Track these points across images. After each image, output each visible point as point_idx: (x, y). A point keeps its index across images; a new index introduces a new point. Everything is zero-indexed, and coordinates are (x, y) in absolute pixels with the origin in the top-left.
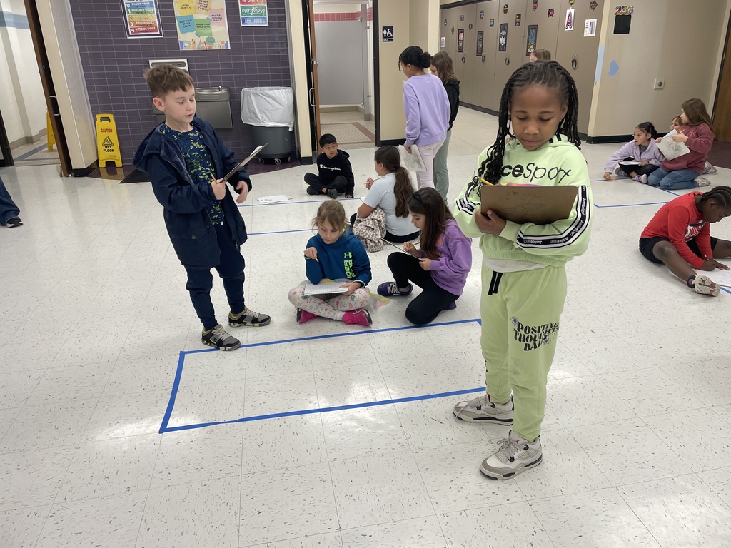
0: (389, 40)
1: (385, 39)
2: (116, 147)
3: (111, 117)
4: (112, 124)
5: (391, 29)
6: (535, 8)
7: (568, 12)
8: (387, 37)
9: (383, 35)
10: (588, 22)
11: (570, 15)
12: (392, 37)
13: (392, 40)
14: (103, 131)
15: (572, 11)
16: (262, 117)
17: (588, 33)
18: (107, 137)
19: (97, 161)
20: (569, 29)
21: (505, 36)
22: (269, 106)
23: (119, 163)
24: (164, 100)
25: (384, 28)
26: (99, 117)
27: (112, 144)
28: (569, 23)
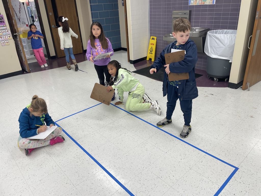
2: (154, 52)
3: (155, 38)
4: (154, 42)
14: (151, 44)
16: (211, 51)
18: (152, 47)
19: (147, 57)
22: (216, 44)
23: (153, 60)
24: (176, 34)
26: (152, 37)
27: (153, 51)
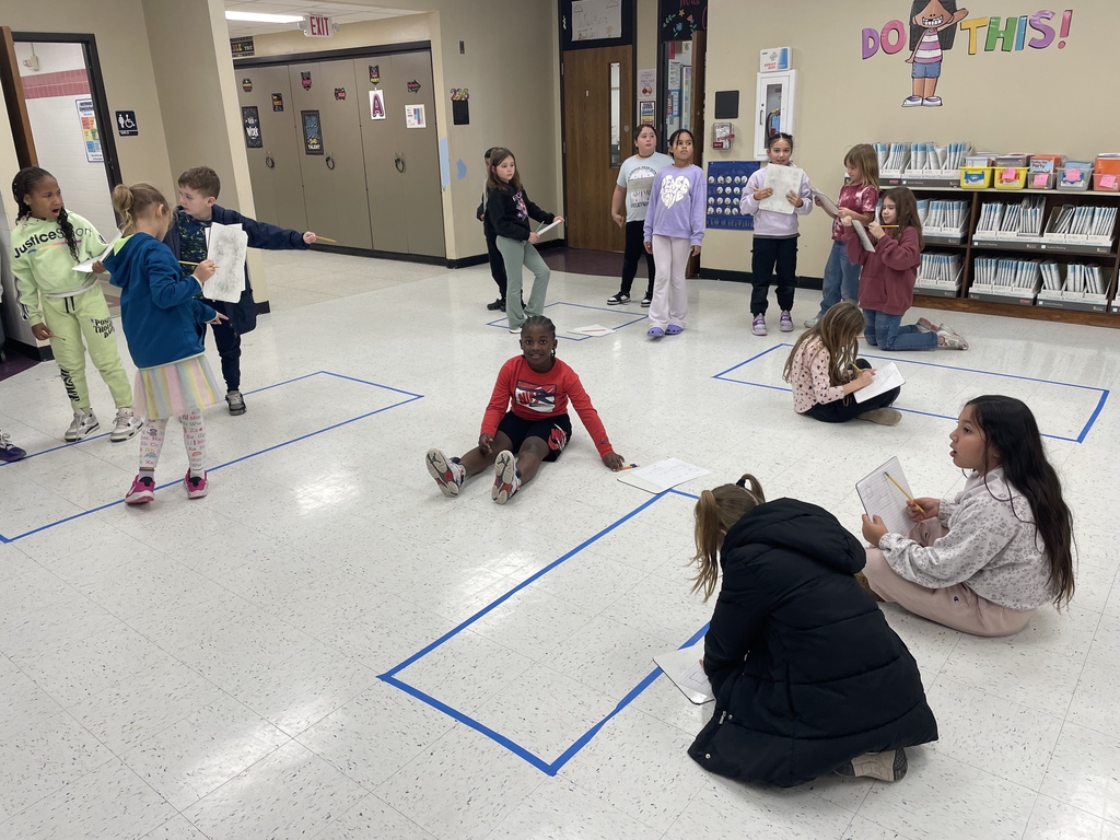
0: (131, 134)
1: (123, 132)
5: (132, 115)
6: (308, 87)
7: (372, 94)
8: (126, 128)
9: (119, 125)
10: (410, 108)
11: (376, 98)
12: (135, 128)
13: (136, 134)
15: (380, 93)
17: (412, 123)
20: (378, 117)
21: (257, 125)
25: (118, 113)
28: (378, 109)
